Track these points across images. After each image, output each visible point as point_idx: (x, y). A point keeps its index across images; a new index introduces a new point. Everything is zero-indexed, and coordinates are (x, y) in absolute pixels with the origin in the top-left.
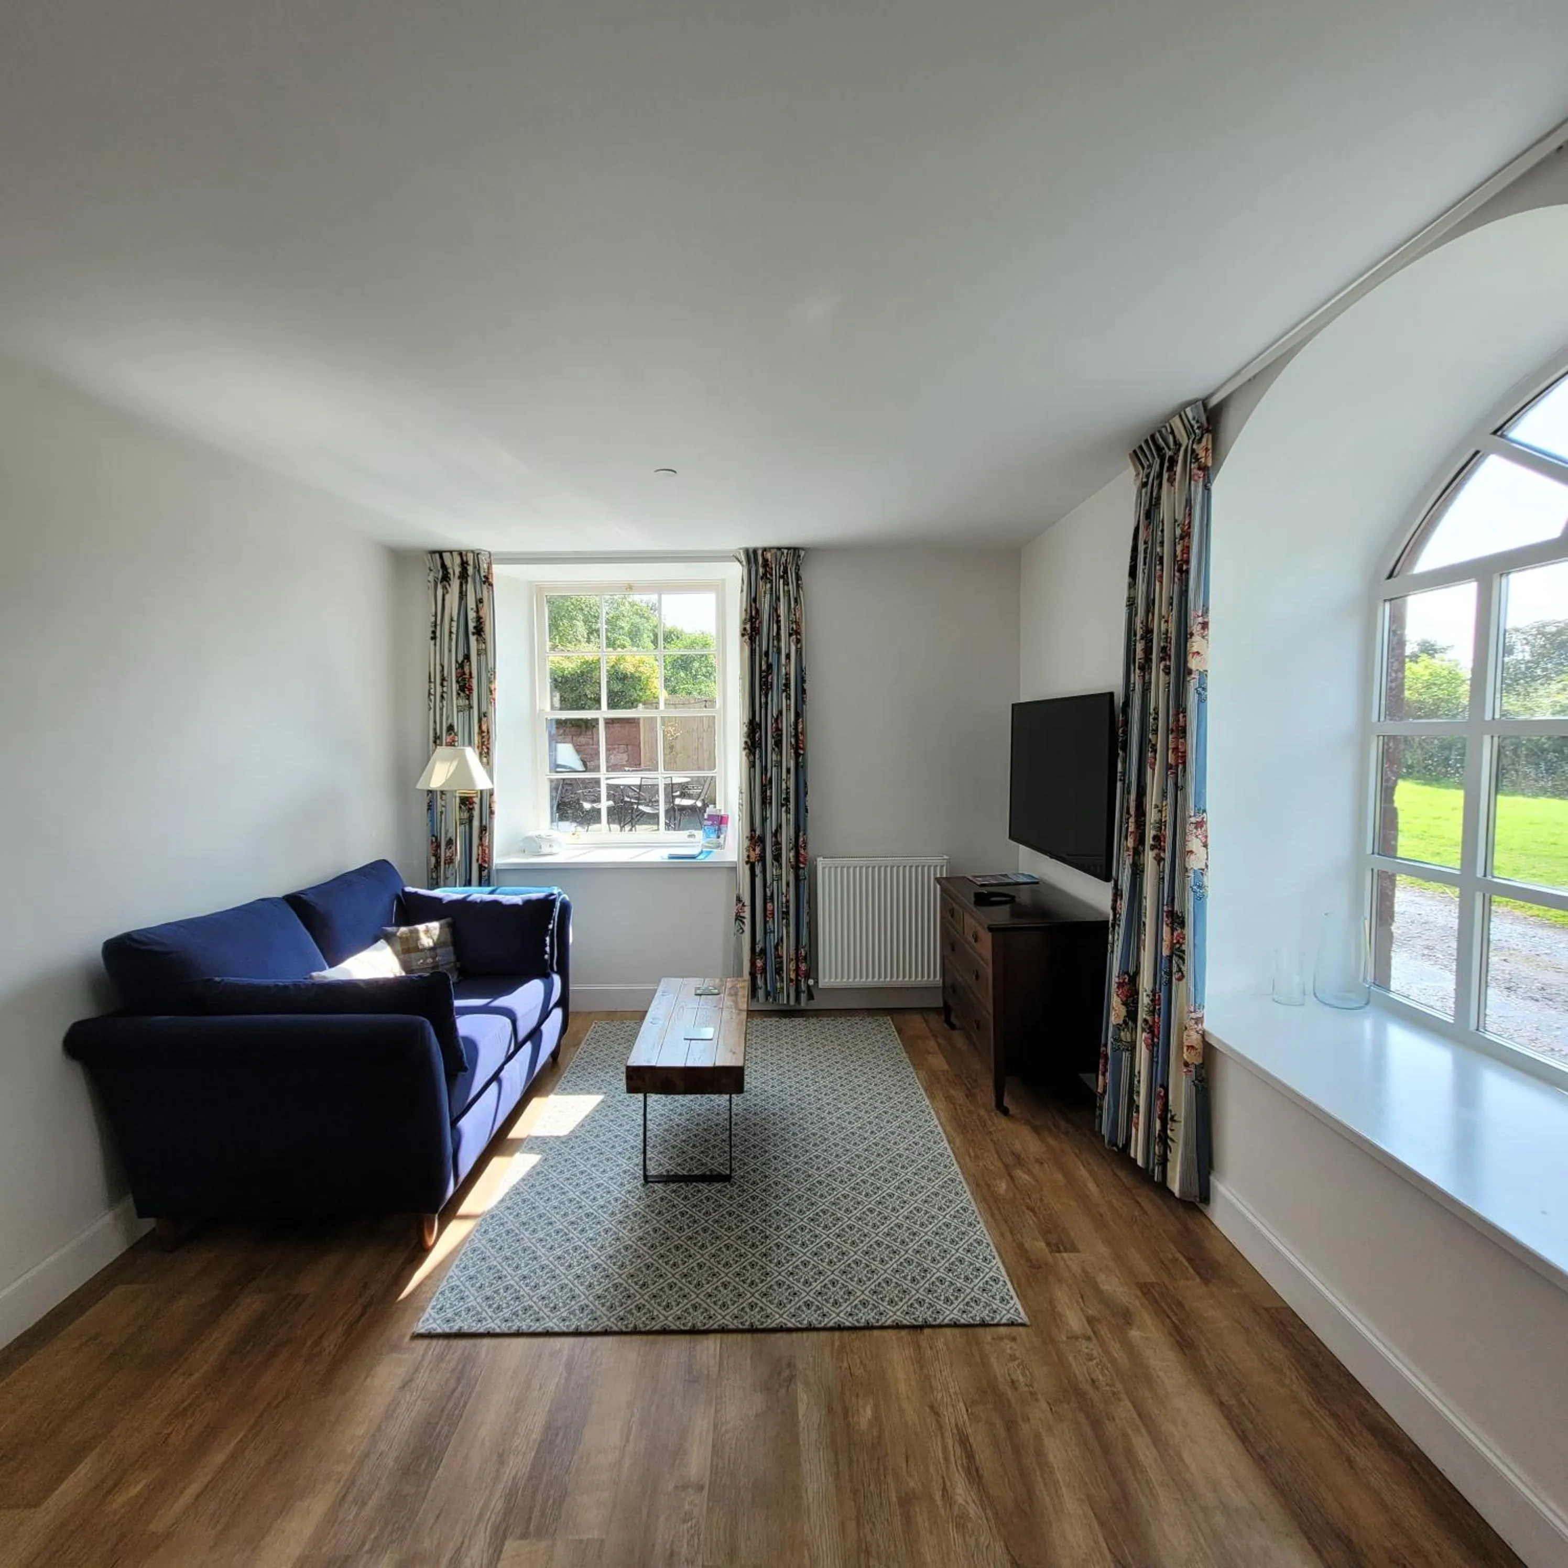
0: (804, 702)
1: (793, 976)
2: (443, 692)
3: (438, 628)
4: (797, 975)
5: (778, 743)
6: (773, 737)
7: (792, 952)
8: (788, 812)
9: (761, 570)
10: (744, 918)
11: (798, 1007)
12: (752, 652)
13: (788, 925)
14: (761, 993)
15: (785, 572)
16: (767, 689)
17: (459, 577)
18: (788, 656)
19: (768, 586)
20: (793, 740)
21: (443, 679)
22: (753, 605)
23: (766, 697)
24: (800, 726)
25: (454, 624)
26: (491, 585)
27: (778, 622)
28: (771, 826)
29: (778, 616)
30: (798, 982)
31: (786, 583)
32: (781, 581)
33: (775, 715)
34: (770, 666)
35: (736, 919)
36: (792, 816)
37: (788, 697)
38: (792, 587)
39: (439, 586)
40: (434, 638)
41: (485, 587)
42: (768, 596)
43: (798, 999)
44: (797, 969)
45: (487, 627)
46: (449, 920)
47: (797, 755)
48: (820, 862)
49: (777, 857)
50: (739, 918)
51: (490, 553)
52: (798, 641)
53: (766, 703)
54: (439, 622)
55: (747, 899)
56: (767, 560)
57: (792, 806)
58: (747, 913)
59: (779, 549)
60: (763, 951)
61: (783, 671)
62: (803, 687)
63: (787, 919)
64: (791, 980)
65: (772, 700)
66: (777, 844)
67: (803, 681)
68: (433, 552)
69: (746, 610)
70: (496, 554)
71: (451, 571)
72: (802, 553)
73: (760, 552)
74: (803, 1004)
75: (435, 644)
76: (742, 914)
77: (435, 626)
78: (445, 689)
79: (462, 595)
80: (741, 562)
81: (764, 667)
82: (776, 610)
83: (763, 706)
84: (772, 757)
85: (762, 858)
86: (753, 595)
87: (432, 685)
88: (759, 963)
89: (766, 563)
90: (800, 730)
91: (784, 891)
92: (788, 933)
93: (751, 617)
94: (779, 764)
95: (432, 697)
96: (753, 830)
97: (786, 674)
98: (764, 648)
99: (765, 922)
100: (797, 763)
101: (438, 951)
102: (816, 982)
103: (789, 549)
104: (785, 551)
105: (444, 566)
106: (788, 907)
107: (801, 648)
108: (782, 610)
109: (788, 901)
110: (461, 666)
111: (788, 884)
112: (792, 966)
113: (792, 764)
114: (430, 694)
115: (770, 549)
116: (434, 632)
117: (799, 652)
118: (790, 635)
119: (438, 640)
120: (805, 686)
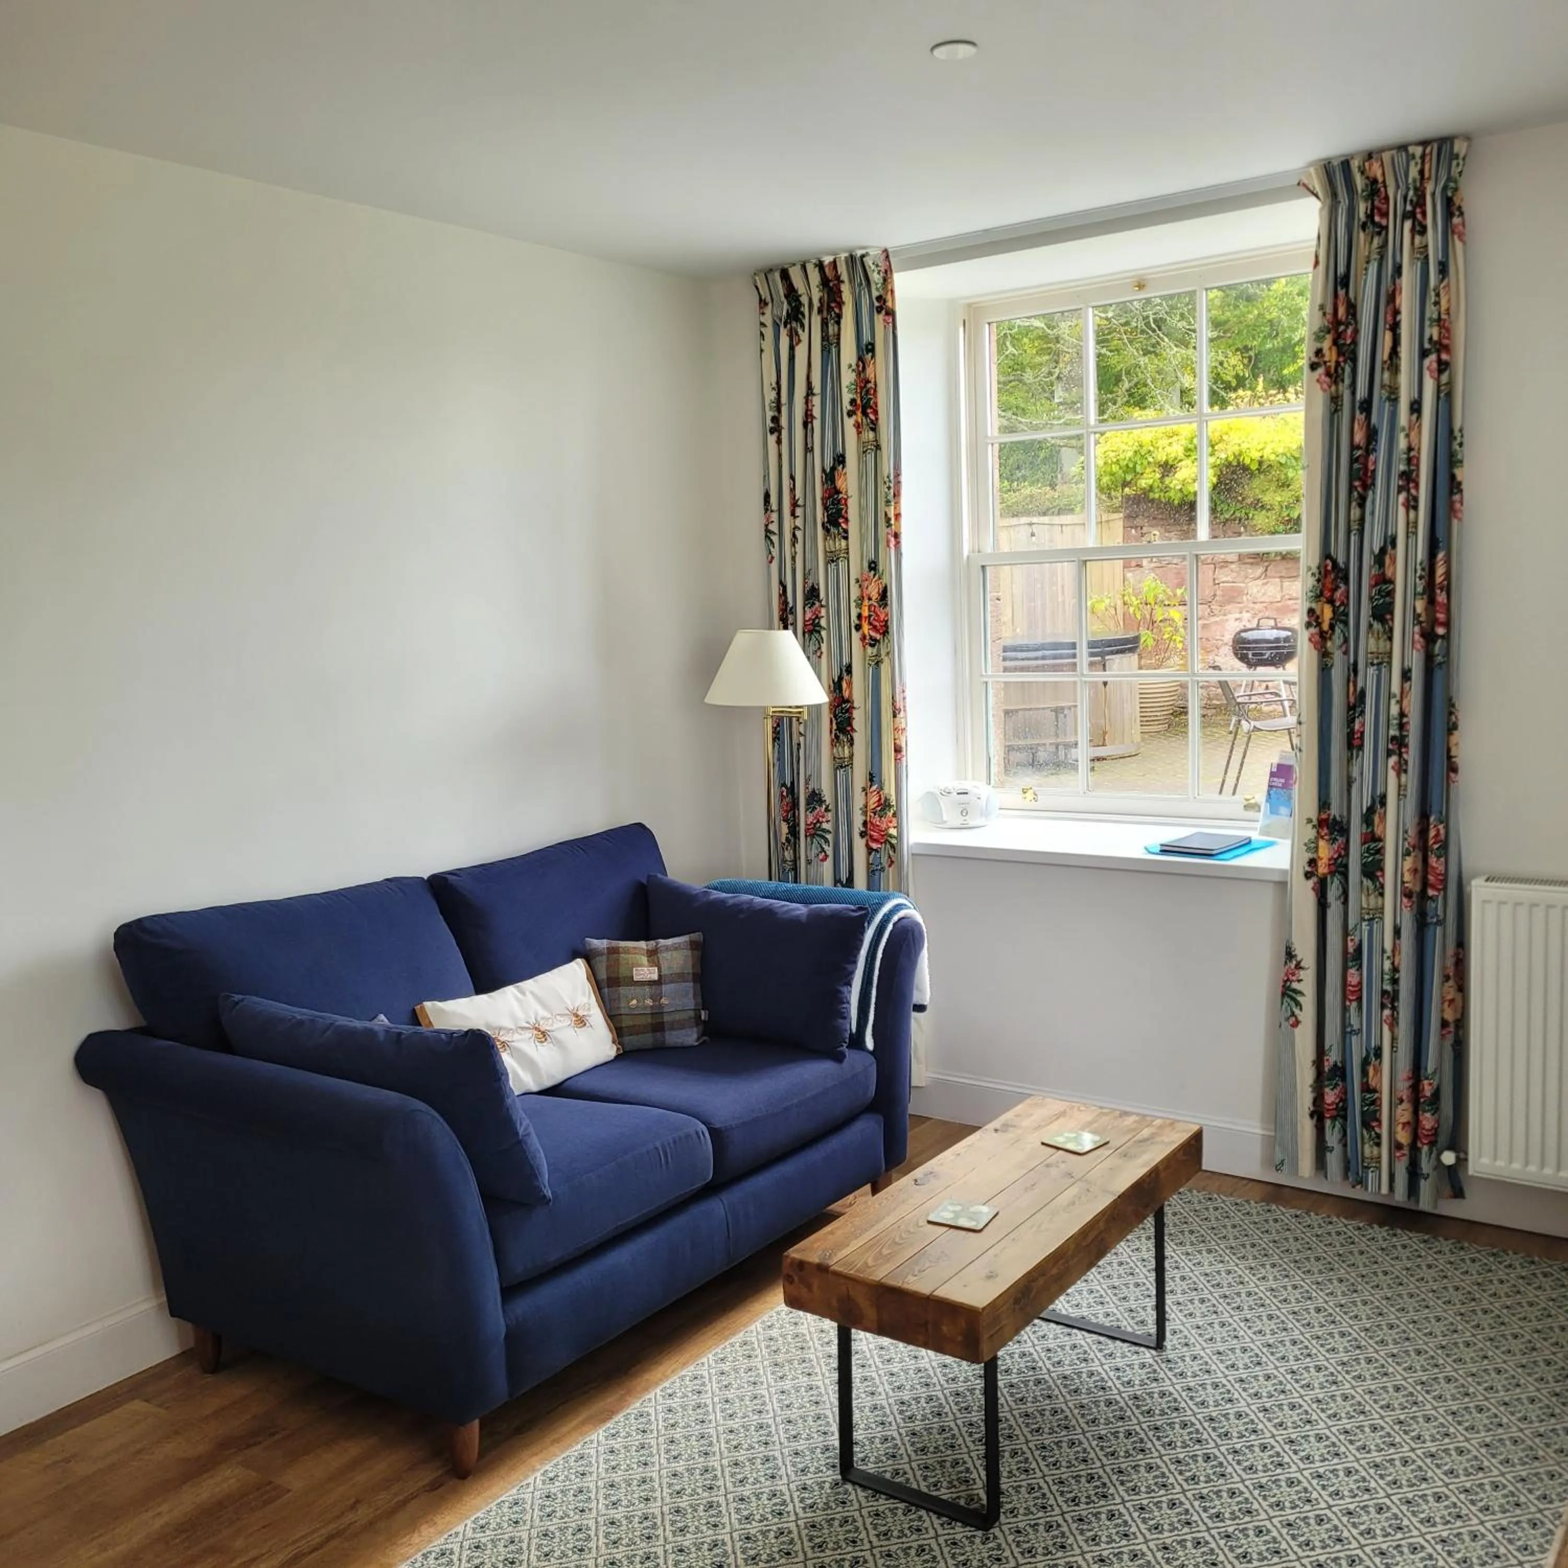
0: (1452, 510)
1: (1403, 1137)
2: (796, 528)
3: (784, 410)
4: (1415, 1137)
5: (1382, 613)
6: (1371, 599)
7: (1403, 1087)
8: (1401, 769)
9: (1362, 208)
10: (1300, 993)
11: (1411, 1206)
12: (1335, 401)
13: (1394, 1023)
14: (1334, 1161)
15: (1420, 202)
16: (1366, 487)
17: (820, 311)
18: (1416, 407)
19: (1377, 241)
20: (1420, 606)
21: (794, 505)
22: (1341, 293)
23: (1362, 505)
24: (1440, 571)
25: (816, 400)
26: (891, 313)
27: (1395, 327)
28: (1361, 800)
29: (1397, 312)
30: (1414, 1148)
31: (1420, 230)
32: (1408, 224)
33: (1377, 551)
34: (1372, 434)
35: (1284, 994)
36: (1411, 779)
37: (1412, 504)
38: (1433, 238)
39: (784, 332)
40: (776, 429)
41: (879, 319)
42: (1373, 268)
43: (1413, 1190)
44: (1414, 1126)
45: (883, 400)
46: (697, 936)
47: (1429, 637)
48: (1479, 890)
49: (1372, 870)
50: (1288, 993)
51: (886, 251)
52: (1443, 366)
53: (1362, 520)
54: (784, 399)
55: (1306, 952)
56: (1375, 181)
57: (1412, 755)
58: (1306, 984)
59: (1403, 148)
60: (1340, 1072)
61: (1402, 443)
62: (1453, 477)
63: (1394, 1008)
64: (1399, 1146)
65: (1373, 513)
66: (1373, 840)
67: (1453, 461)
68: (768, 272)
69: (1322, 307)
70: (902, 250)
71: (804, 300)
72: (1460, 147)
73: (1355, 164)
74: (1425, 1203)
75: (779, 442)
76: (1295, 985)
77: (779, 410)
78: (799, 523)
79: (830, 343)
80: (1316, 196)
81: (1359, 437)
82: (1392, 298)
83: (1355, 526)
84: (1369, 644)
85: (1340, 867)
86: (1341, 269)
87: (774, 516)
88: (1331, 1096)
89: (1374, 189)
90: (1439, 579)
91: (1388, 946)
92: (1394, 1039)
93: (1336, 322)
94: (1383, 661)
95: (775, 539)
96: (1324, 804)
97: (1410, 449)
98: (1361, 393)
99: (1345, 1009)
100: (1429, 658)
101: (665, 988)
102: (1462, 1161)
103: (1424, 143)
104: (1418, 151)
105: (791, 293)
106: (1395, 981)
107: (1450, 383)
108: (1407, 302)
109: (1395, 970)
110: (830, 477)
111: (1397, 932)
112: (1404, 1113)
113: (1416, 662)
114: (768, 532)
115: (1381, 150)
116: (775, 420)
117: (1445, 396)
118: (1424, 354)
119: (785, 433)
120: (1459, 473)
